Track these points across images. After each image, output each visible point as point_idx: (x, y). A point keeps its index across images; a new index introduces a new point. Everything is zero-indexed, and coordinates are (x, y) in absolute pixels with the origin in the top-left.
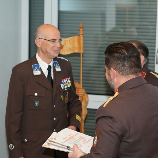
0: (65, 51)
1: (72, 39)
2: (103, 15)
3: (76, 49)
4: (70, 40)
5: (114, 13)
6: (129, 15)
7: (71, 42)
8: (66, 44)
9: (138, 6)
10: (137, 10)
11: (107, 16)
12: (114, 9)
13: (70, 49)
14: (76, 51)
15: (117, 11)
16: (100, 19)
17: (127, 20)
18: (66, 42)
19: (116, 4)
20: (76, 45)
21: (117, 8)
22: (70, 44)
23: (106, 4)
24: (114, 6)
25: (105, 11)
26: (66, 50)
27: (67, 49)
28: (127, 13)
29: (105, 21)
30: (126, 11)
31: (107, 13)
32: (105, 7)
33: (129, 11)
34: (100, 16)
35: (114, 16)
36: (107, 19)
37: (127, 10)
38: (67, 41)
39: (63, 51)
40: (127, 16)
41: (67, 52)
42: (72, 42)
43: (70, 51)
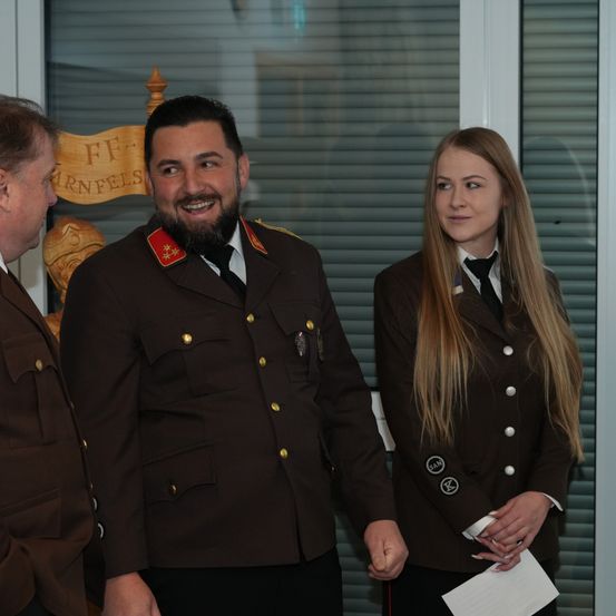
0: (89, 190)
1: (117, 139)
3: (137, 180)
4: (108, 142)
7: (115, 152)
8: (94, 158)
13: (110, 179)
14: (139, 189)
18: (94, 150)
20: (137, 162)
22: (112, 158)
26: (94, 188)
27: (97, 182)
38: (98, 144)
39: (84, 190)
41: (99, 192)
42: (118, 148)
43: (112, 188)
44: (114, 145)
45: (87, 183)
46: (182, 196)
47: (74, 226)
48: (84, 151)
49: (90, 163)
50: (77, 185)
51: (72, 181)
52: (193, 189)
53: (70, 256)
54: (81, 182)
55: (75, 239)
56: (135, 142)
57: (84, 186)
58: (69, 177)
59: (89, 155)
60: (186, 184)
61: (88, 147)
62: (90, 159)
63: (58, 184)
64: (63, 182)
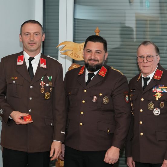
5: (134, 22)
6: (150, 24)
9: (159, 15)
10: (160, 19)
15: (137, 20)
17: (148, 29)
19: (136, 13)
23: (125, 13)
24: (134, 15)
25: (125, 20)
28: (148, 22)
32: (125, 17)
33: (150, 21)
35: (134, 26)
37: (149, 19)
38: (82, 46)
39: (78, 57)
40: (148, 26)
46: (90, 58)
47: (76, 66)
49: (80, 50)
50: (77, 56)
51: (76, 55)
52: (93, 58)
54: (78, 55)
57: (79, 56)
59: (80, 48)
60: (91, 56)
61: (80, 46)
62: (80, 49)
63: (72, 55)
64: (73, 55)
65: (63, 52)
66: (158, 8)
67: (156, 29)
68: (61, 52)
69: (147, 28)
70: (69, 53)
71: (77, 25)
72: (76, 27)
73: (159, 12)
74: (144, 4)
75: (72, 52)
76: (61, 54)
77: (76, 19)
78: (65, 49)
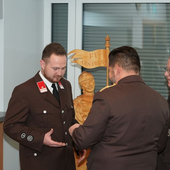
0: (90, 65)
1: (97, 52)
2: (129, 32)
3: (102, 63)
4: (95, 53)
5: (141, 29)
6: (157, 31)
7: (97, 56)
8: (92, 57)
9: (166, 22)
10: (166, 26)
11: (134, 33)
12: (141, 26)
13: (95, 63)
14: (102, 65)
15: (144, 28)
16: (126, 36)
18: (92, 55)
19: (143, 20)
20: (102, 58)
21: (144, 24)
22: (96, 57)
23: (132, 20)
24: (141, 22)
27: (92, 63)
29: (131, 38)
30: (154, 28)
31: (134, 29)
32: (132, 24)
33: (157, 28)
34: (126, 33)
35: (141, 33)
36: (134, 36)
37: (155, 26)
38: (92, 54)
39: (89, 65)
40: (155, 33)
41: (93, 66)
43: (96, 65)
44: (97, 54)
45: (89, 63)
47: (86, 74)
48: (89, 55)
49: (91, 58)
51: (86, 63)
53: (85, 81)
55: (86, 77)
56: (102, 53)
58: (85, 62)
59: (90, 56)
61: (90, 54)
63: (82, 63)
64: (84, 63)
65: (73, 61)
66: (165, 15)
67: (163, 37)
68: (71, 61)
69: (154, 35)
70: (80, 61)
71: (85, 32)
72: (85, 34)
73: (165, 19)
74: (151, 11)
75: (82, 60)
76: (71, 62)
77: (85, 26)
78: (75, 57)
